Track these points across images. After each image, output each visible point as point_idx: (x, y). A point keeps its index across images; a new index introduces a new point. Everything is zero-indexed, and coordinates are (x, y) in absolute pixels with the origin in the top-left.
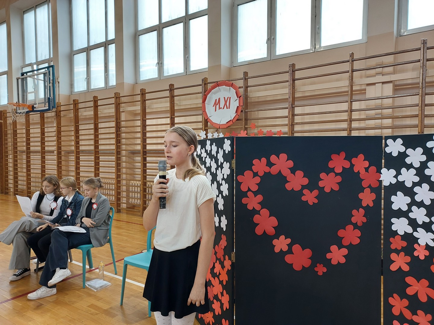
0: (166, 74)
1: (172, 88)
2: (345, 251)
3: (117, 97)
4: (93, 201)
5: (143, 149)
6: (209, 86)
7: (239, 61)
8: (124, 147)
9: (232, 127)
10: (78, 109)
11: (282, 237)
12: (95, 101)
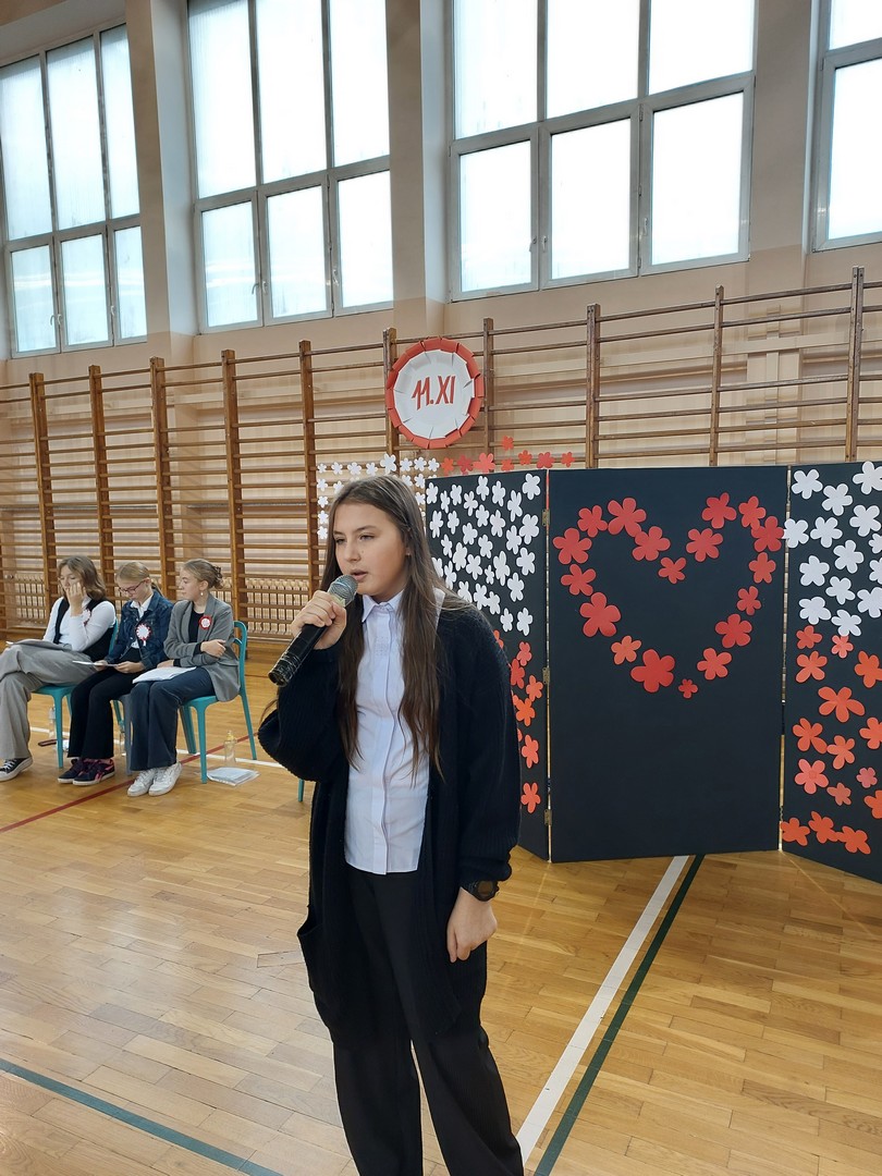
0: (278, 313)
1: (305, 351)
2: (726, 657)
3: (157, 368)
4: (200, 610)
5: (235, 499)
6: (401, 350)
7: (464, 290)
8: (176, 495)
9: (458, 445)
10: (43, 399)
11: (628, 639)
12: (94, 378)
